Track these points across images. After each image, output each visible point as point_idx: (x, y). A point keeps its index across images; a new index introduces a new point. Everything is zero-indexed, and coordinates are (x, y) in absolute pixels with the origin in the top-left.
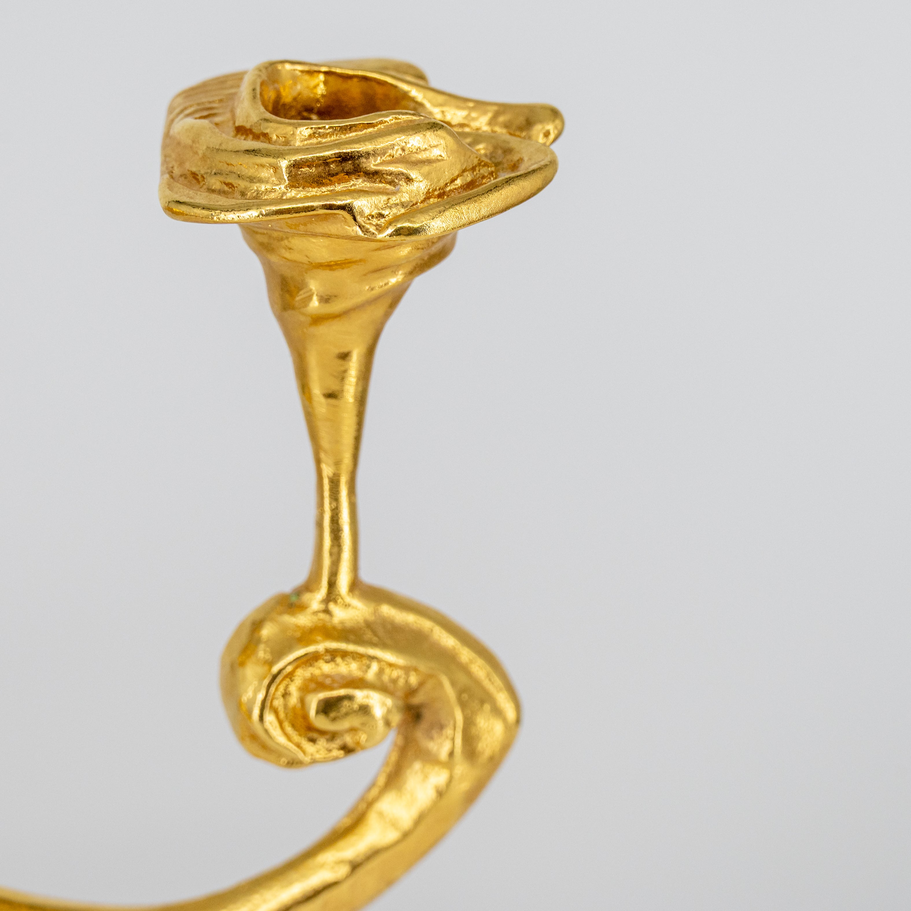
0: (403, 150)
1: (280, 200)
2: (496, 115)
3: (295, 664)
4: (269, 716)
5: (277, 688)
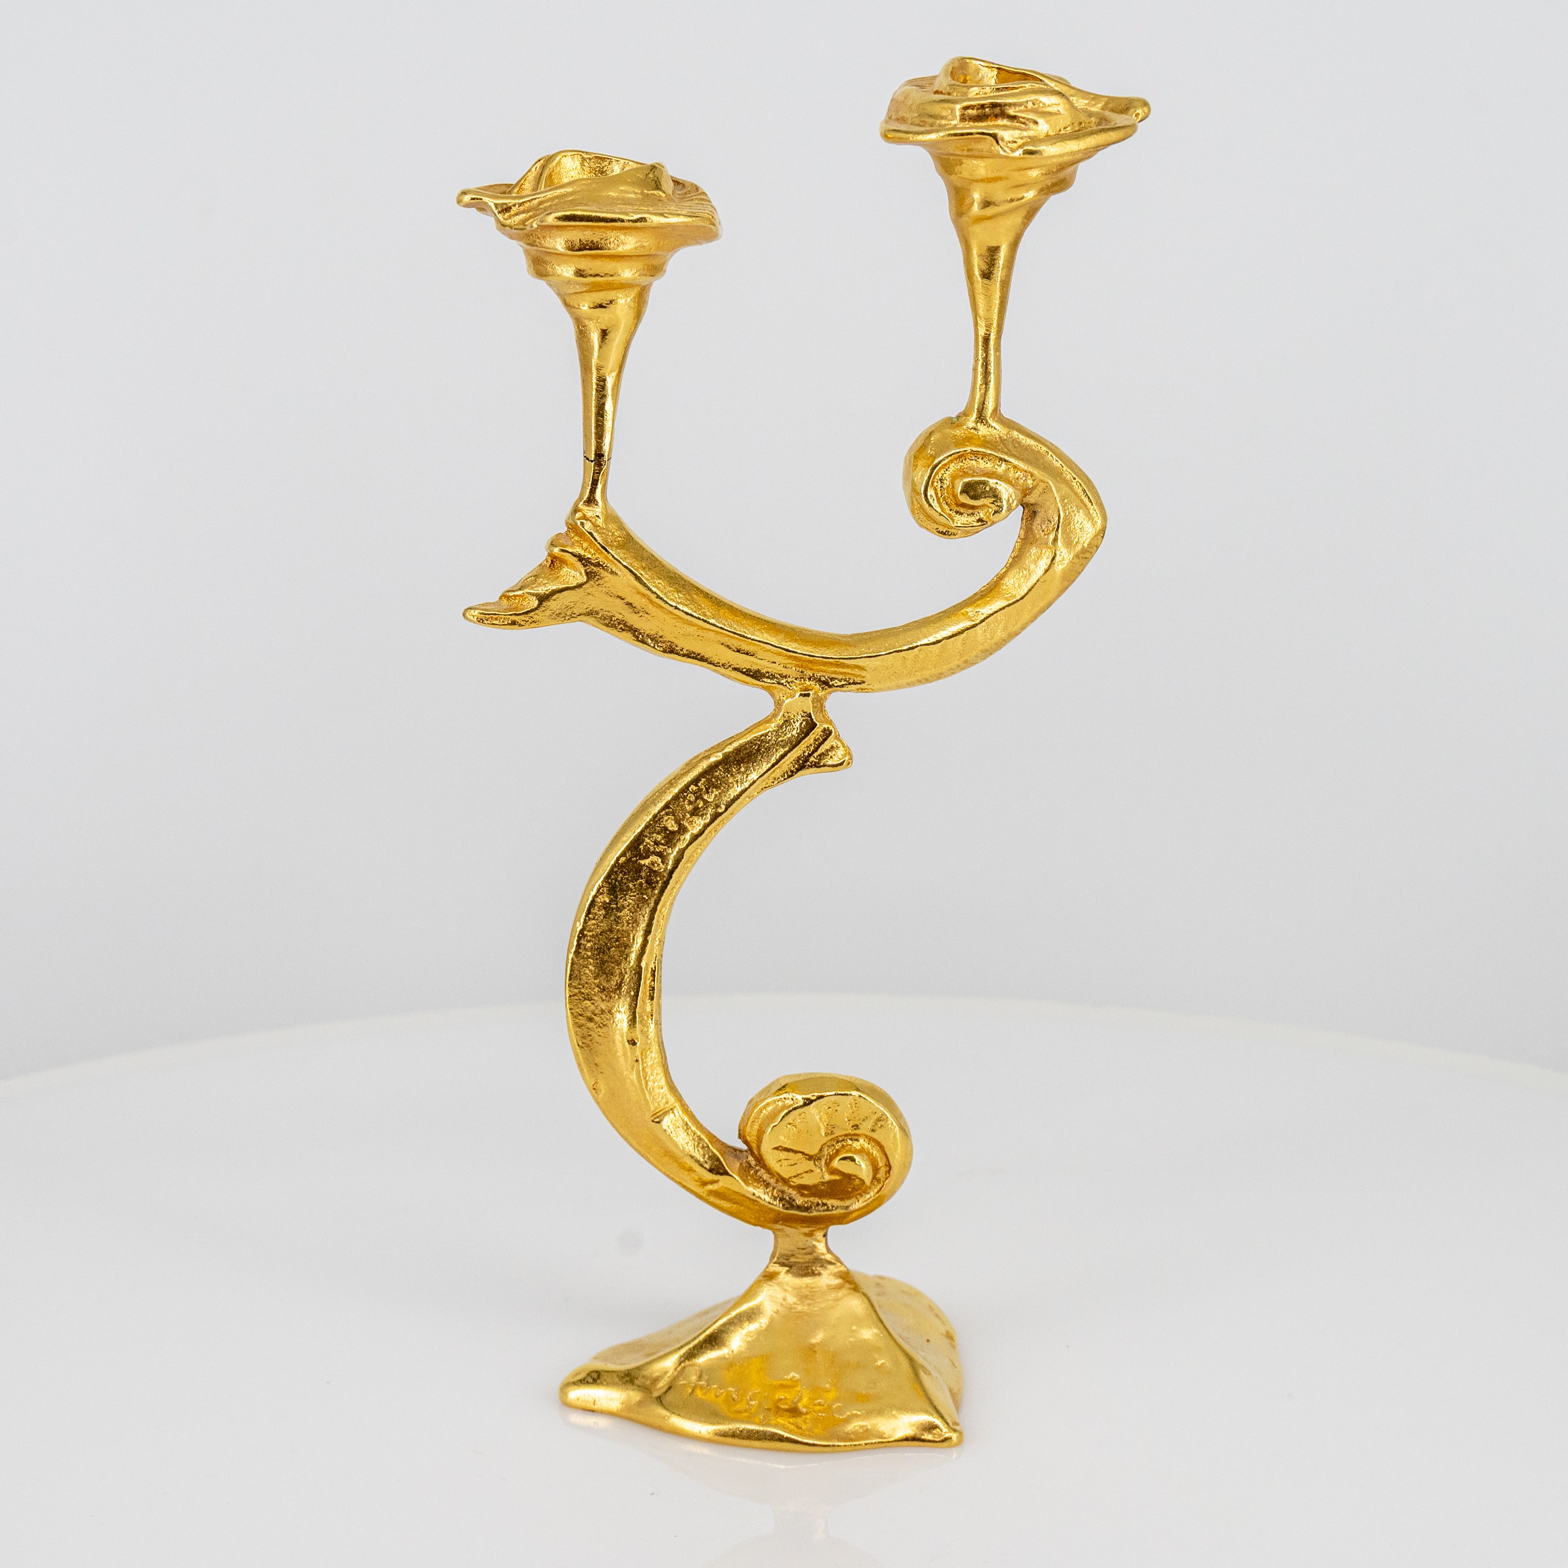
1: (955, 127)
3: (950, 458)
4: (931, 492)
5: (937, 473)
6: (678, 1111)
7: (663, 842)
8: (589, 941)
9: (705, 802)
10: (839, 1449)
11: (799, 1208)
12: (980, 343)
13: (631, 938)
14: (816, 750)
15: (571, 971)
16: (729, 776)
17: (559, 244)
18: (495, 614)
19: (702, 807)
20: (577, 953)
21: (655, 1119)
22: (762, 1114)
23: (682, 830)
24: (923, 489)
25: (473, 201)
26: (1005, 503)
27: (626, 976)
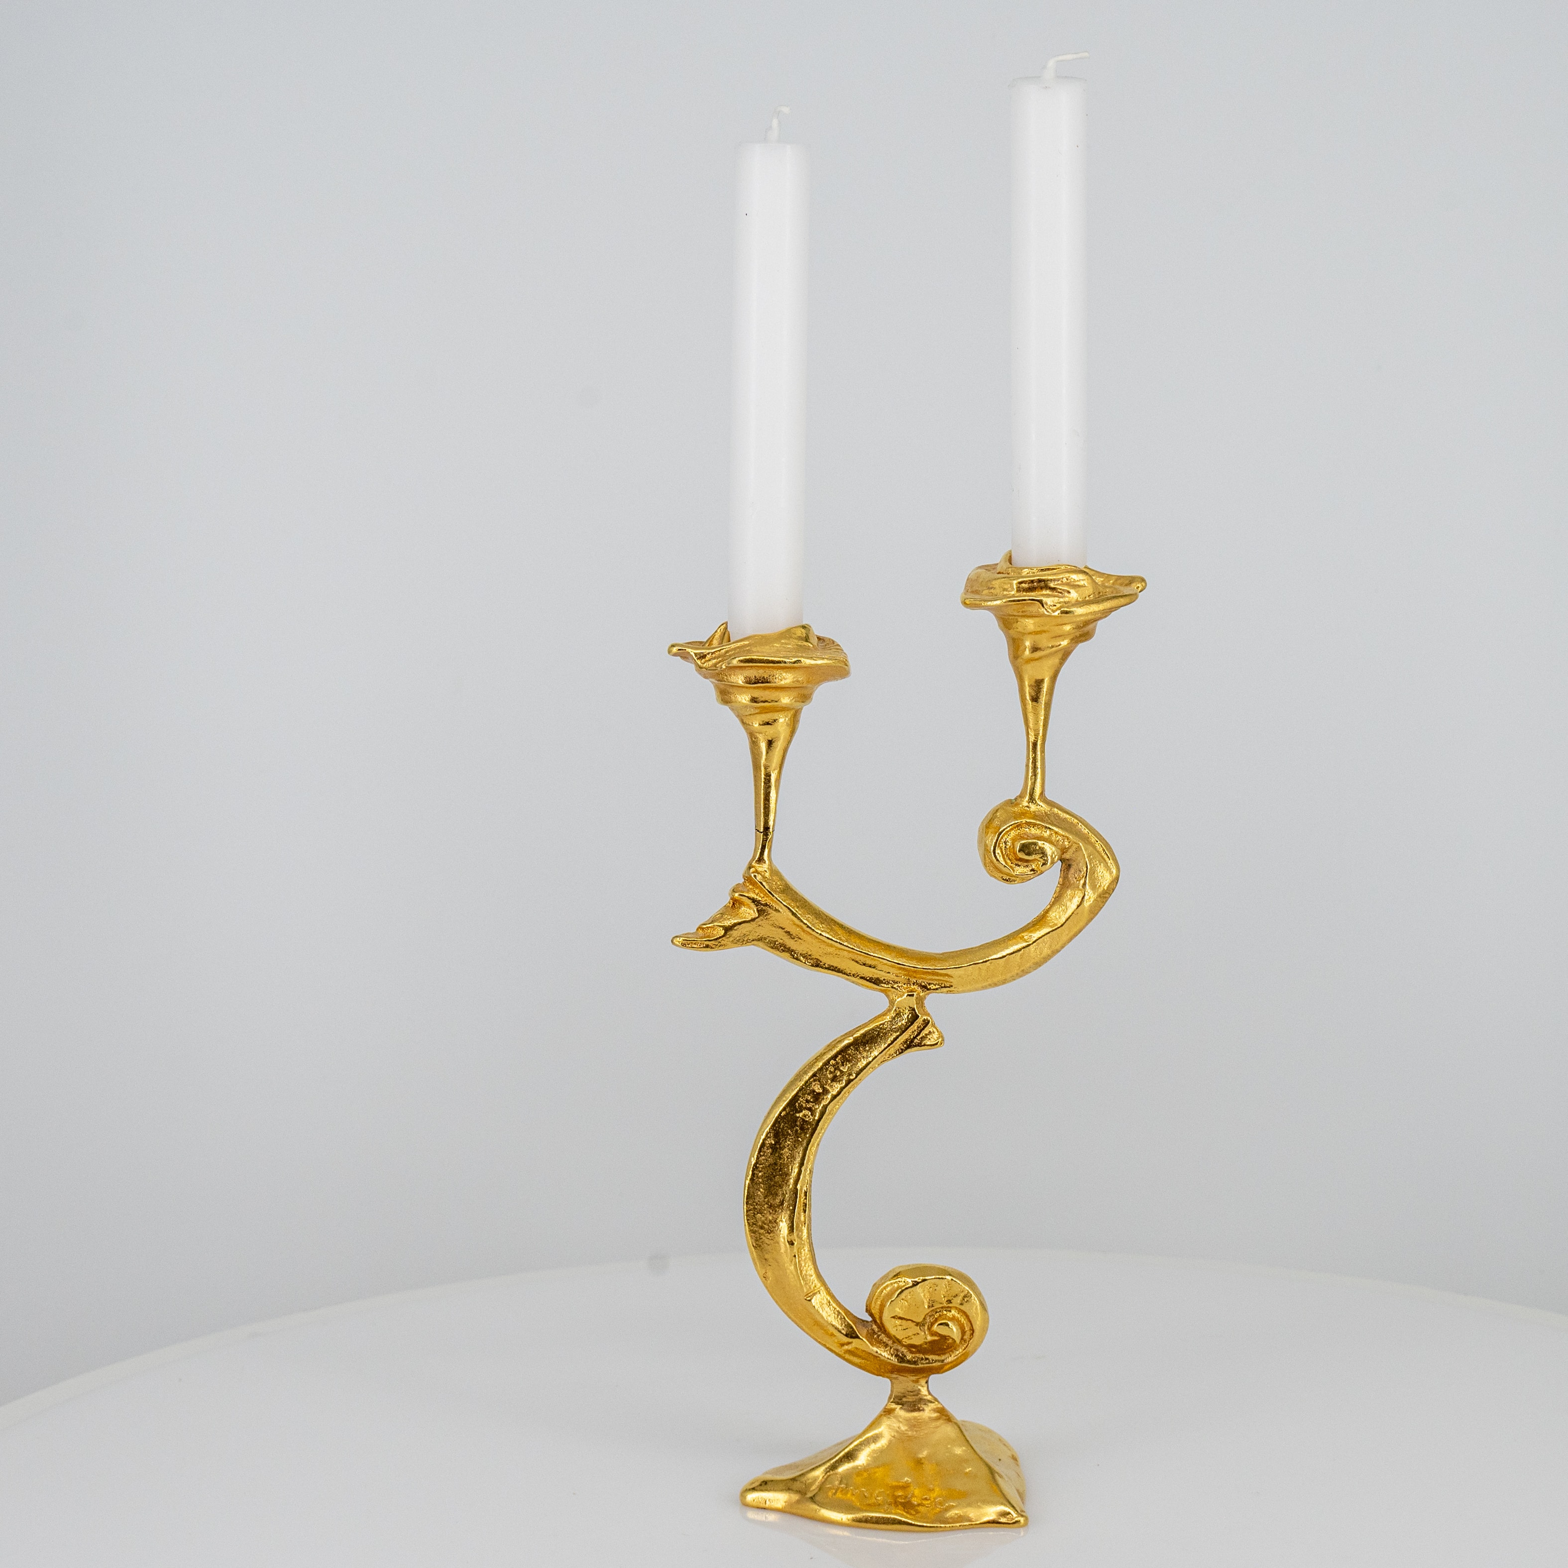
0: (1067, 580)
1: (1013, 596)
2: (1116, 580)
3: (1011, 827)
4: (998, 851)
5: (1002, 838)
6: (823, 1292)
7: (812, 1100)
8: (760, 1172)
9: (841, 1072)
10: (942, 1529)
11: (909, 1362)
12: (1031, 747)
13: (790, 1168)
14: (918, 1034)
15: (748, 1192)
16: (858, 1053)
17: (739, 679)
18: (694, 940)
19: (839, 1075)
20: (752, 1180)
21: (807, 1298)
22: (883, 1293)
23: (826, 1092)
24: (992, 849)
25: (680, 651)
26: (1049, 858)
27: (787, 1196)
